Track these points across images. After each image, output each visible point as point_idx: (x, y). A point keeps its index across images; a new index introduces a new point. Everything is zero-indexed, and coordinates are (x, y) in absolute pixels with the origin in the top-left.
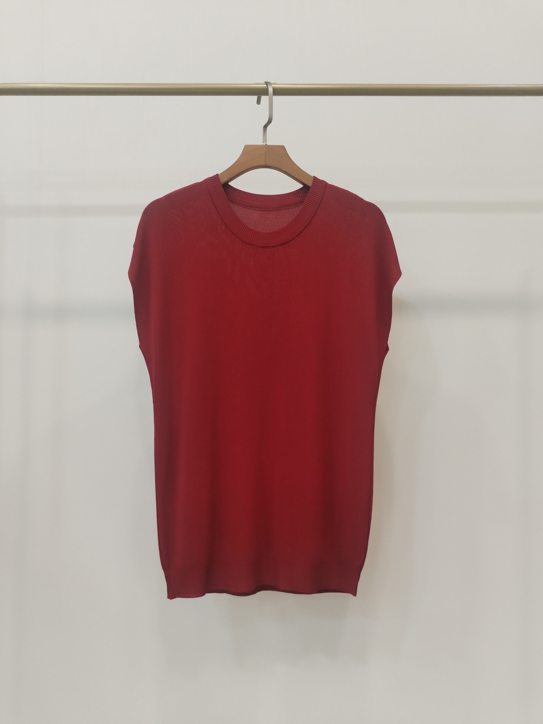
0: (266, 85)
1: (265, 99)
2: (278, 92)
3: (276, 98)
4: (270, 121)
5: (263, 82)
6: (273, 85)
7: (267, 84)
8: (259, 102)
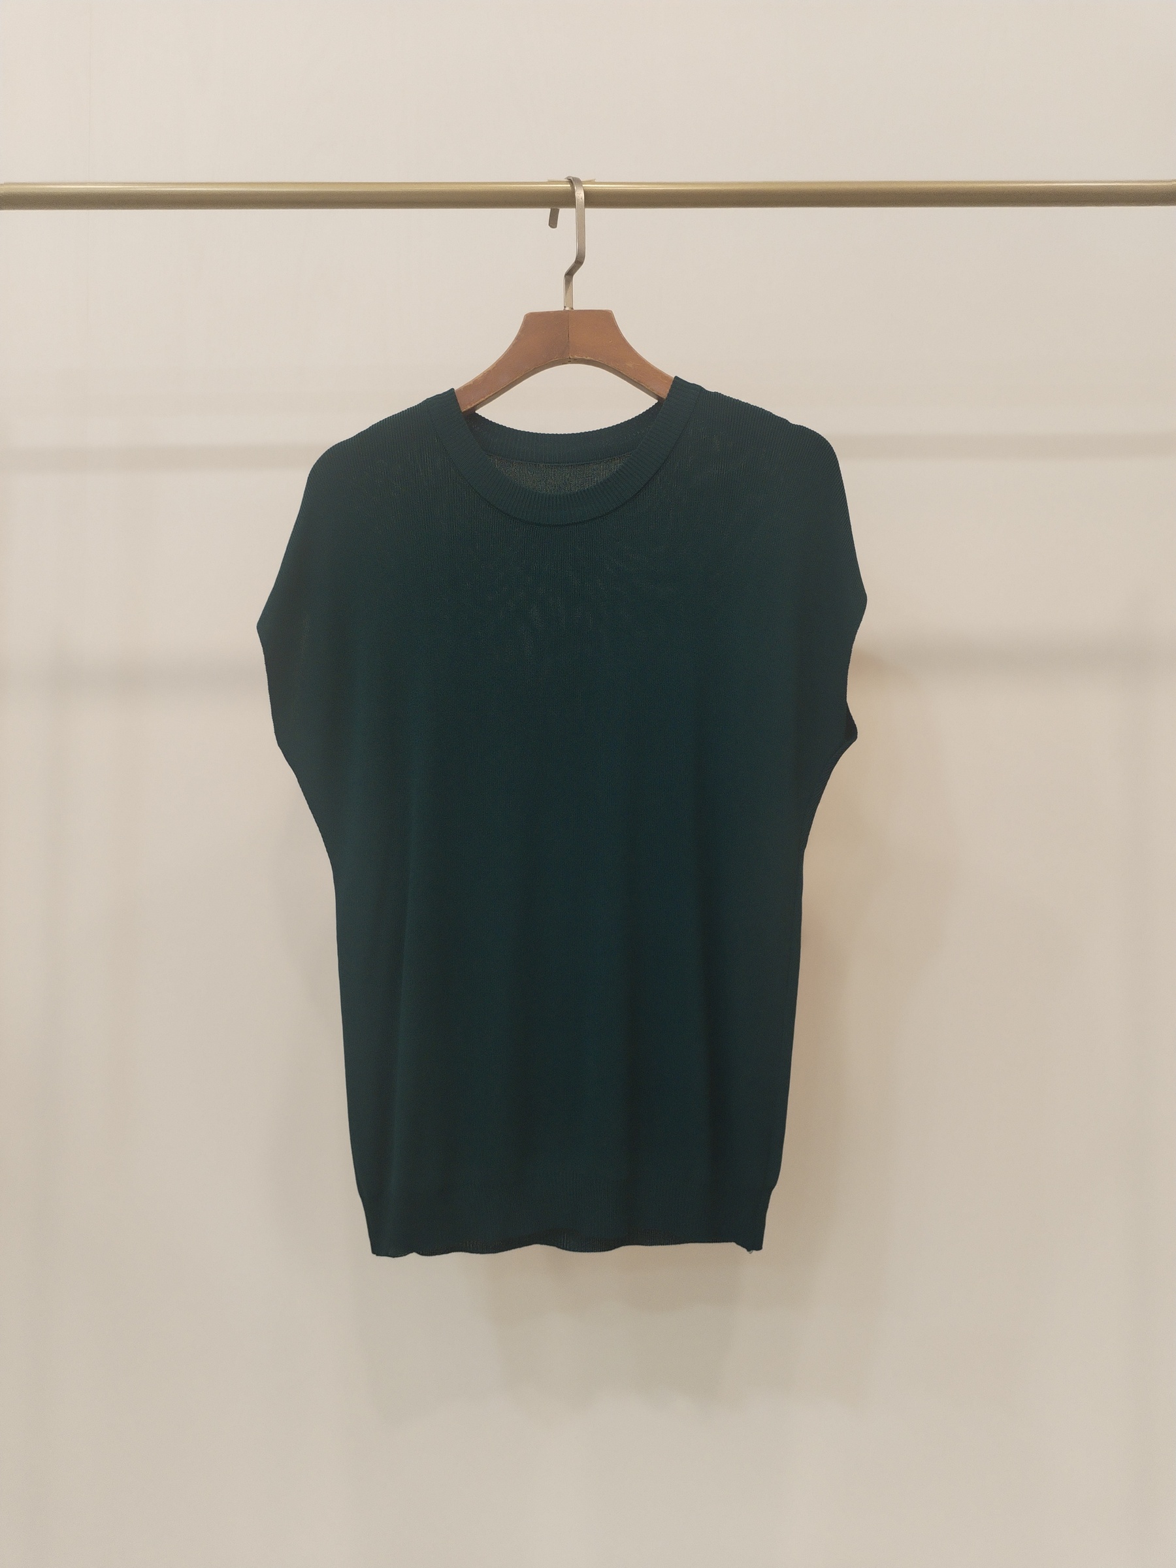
0: (569, 186)
1: (566, 215)
2: (596, 199)
3: (590, 212)
4: (579, 262)
5: (563, 178)
6: (585, 184)
7: (572, 182)
8: (553, 222)
